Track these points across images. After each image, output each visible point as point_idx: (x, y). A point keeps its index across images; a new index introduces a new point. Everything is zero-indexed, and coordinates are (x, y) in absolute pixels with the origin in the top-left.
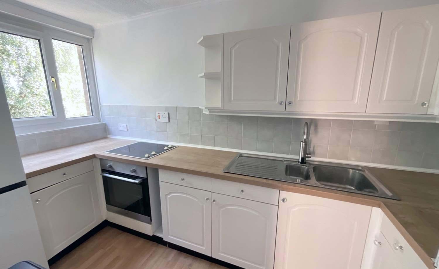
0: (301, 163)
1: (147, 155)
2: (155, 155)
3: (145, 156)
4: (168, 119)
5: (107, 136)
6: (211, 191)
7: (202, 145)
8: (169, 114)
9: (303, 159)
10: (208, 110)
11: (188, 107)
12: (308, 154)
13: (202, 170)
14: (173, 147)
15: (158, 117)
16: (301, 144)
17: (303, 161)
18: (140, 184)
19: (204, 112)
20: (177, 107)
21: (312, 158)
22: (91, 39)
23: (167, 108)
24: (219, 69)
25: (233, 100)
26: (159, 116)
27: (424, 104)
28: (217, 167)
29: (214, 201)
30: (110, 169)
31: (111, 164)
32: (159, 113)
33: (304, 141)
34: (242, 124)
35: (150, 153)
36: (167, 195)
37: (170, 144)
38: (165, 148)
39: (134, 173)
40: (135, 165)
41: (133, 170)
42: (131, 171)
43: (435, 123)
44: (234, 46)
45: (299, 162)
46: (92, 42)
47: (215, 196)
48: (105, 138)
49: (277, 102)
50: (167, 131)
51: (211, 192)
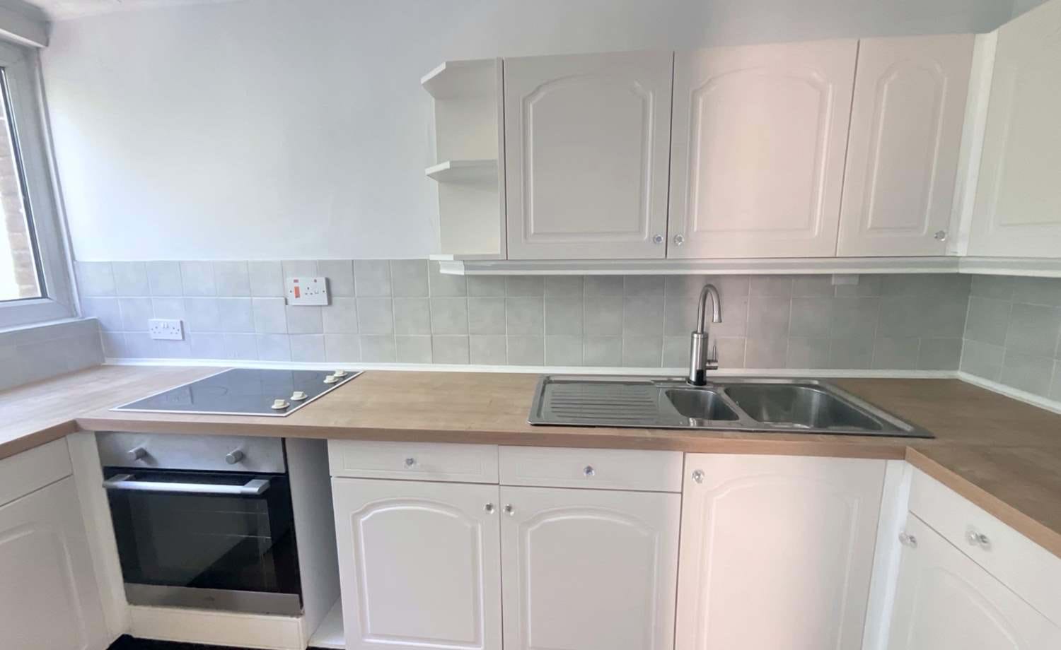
0: (695, 383)
1: (278, 404)
2: (303, 401)
3: (274, 407)
4: (325, 294)
5: (104, 362)
6: (498, 484)
7: (433, 363)
8: (328, 282)
9: (701, 374)
10: (462, 263)
11: (389, 261)
12: (709, 362)
13: (470, 428)
14: (346, 376)
15: (293, 294)
16: (693, 337)
17: (701, 379)
18: (263, 495)
19: (443, 271)
20: (353, 261)
21: (719, 369)
22: (38, 48)
23: (321, 266)
24: (492, 152)
25: (535, 233)
26: (297, 290)
27: (940, 235)
28: (507, 414)
29: (509, 509)
30: (142, 464)
31: (143, 446)
32: (296, 281)
33: (699, 331)
34: (542, 299)
35: (287, 397)
36: (356, 516)
37: (340, 368)
38: (325, 379)
39: (237, 464)
40: (241, 437)
41: (235, 454)
42: (228, 460)
43: (958, 275)
44: (533, 94)
45: (690, 381)
46: (39, 59)
47: (509, 496)
48: (95, 367)
49: (646, 237)
50: (324, 331)
51: (497, 486)
